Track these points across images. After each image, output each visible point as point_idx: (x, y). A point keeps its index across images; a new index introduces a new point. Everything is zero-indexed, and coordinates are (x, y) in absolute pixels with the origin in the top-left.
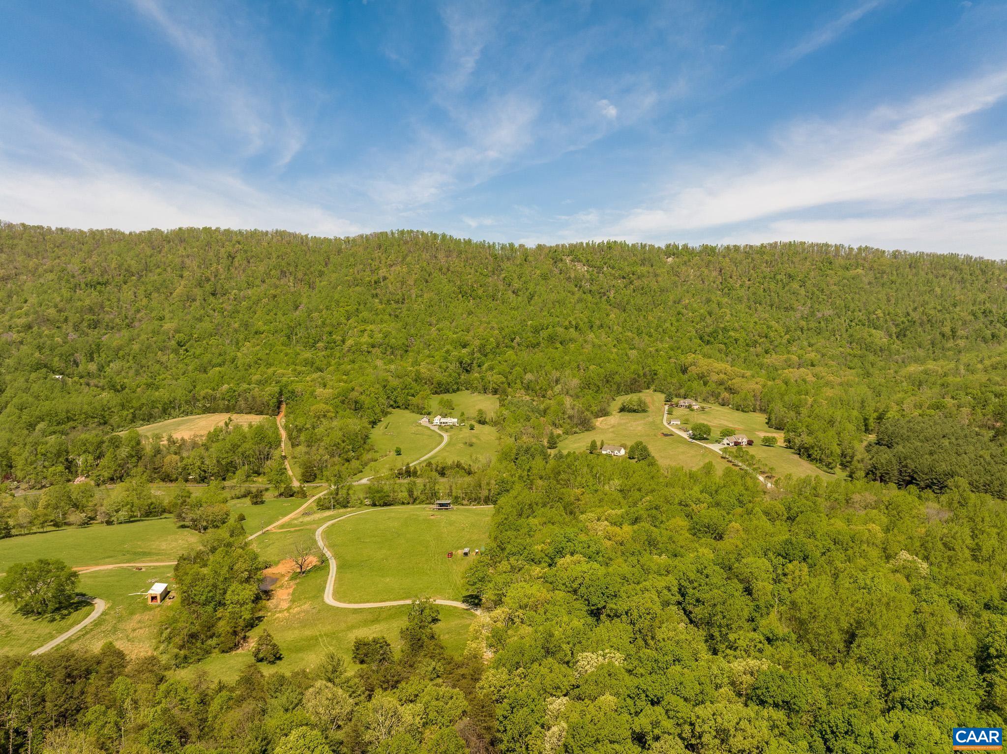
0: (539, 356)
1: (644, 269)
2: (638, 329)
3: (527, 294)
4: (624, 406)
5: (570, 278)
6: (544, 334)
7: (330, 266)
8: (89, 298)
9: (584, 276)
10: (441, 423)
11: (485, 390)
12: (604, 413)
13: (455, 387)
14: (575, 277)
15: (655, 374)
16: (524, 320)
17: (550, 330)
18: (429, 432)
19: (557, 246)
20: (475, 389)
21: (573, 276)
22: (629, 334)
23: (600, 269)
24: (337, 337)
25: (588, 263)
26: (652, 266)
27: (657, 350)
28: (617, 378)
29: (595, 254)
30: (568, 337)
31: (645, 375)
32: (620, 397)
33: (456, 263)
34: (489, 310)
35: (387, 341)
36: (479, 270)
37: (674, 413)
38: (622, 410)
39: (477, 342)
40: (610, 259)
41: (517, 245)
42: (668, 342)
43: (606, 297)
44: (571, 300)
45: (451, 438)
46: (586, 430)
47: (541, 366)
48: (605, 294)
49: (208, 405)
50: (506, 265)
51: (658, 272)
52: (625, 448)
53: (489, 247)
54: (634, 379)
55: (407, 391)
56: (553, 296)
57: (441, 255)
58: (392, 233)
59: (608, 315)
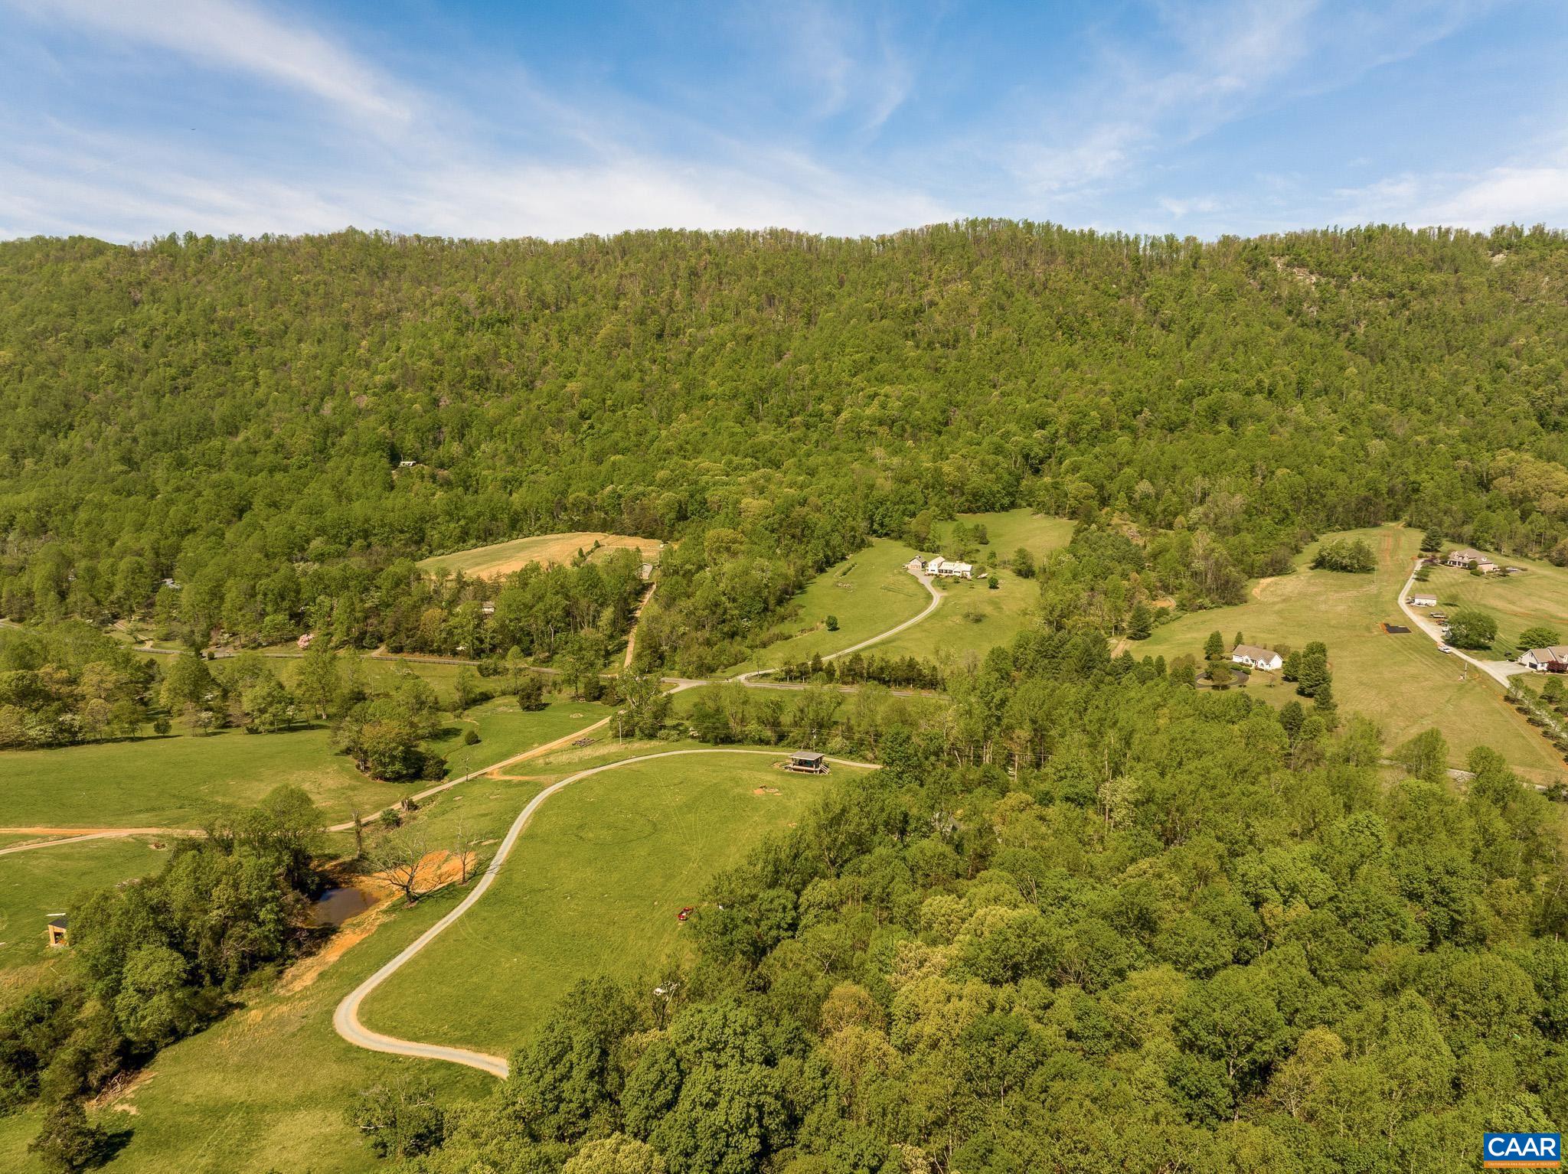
0: (1176, 447)
1: (1437, 278)
2: (1404, 397)
3: (1188, 327)
4: (1323, 558)
5: (1279, 297)
6: (1200, 404)
7: (847, 287)
8: (479, 342)
9: (1308, 293)
10: (941, 571)
11: (1057, 511)
12: (1279, 568)
13: (1006, 501)
14: (1291, 296)
15: (1416, 491)
16: (1169, 378)
17: (1212, 398)
18: (912, 588)
19: (1262, 238)
20: (1042, 508)
21: (1285, 293)
22: (1380, 407)
23: (1343, 281)
24: (827, 407)
25: (1320, 269)
26: (1456, 272)
27: (1431, 441)
28: (1331, 496)
29: (1337, 252)
30: (1246, 411)
31: (1391, 492)
32: (1330, 534)
33: (1061, 275)
34: (1106, 357)
35: (906, 414)
36: (1103, 286)
37: (1432, 577)
38: (1320, 563)
39: (1064, 419)
40: (1365, 260)
41: (1181, 238)
42: (1459, 424)
43: (1348, 334)
44: (1271, 340)
45: (945, 602)
46: (1228, 604)
47: (1174, 467)
48: (1346, 328)
49: (576, 519)
50: (1158, 276)
51: (1467, 282)
52: (1282, 656)
53: (1128, 243)
54: (1366, 499)
55: (902, 507)
56: (1235, 333)
57: (1037, 263)
58: (957, 225)
59: (1342, 369)
